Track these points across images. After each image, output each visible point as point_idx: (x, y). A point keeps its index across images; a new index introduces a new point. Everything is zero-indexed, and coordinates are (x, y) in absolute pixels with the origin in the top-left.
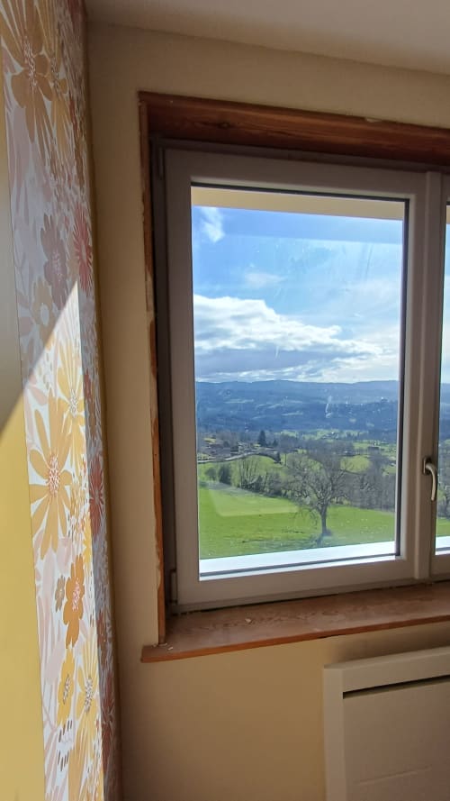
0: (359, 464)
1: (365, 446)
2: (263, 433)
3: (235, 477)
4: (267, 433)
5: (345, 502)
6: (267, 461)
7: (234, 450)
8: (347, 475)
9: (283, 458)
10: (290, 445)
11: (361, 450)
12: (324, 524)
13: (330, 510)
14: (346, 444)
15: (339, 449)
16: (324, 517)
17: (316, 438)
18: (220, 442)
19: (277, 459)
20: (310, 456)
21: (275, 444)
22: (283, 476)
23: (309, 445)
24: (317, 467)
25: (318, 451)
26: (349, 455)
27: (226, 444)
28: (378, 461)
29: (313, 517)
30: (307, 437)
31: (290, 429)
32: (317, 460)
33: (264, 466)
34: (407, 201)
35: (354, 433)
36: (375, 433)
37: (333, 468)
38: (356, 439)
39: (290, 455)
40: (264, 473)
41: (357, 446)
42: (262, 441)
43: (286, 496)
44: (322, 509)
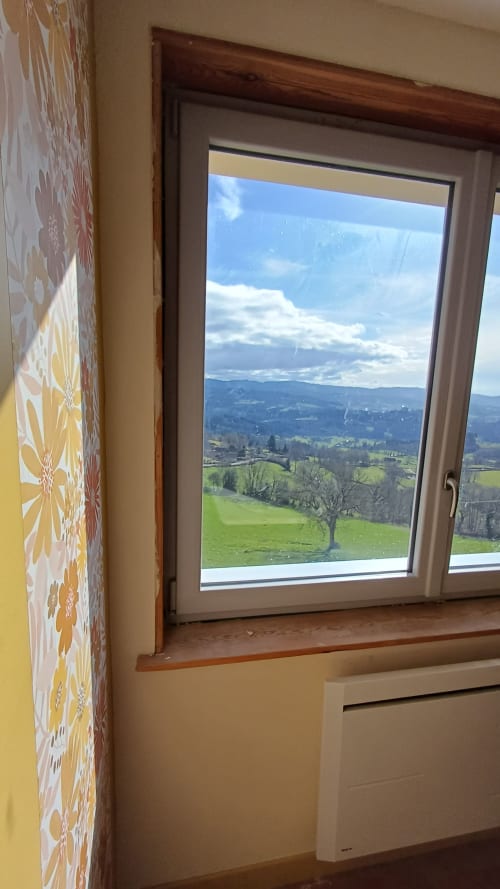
0: (373, 475)
1: (381, 456)
2: (272, 438)
3: (240, 484)
4: (277, 439)
5: (356, 515)
6: (277, 468)
7: (241, 454)
8: (360, 486)
9: (293, 465)
10: (300, 452)
11: (377, 461)
12: (332, 538)
13: (339, 523)
14: (361, 453)
15: (353, 458)
16: (333, 529)
17: (330, 446)
18: (226, 446)
19: (287, 467)
20: (322, 465)
21: (285, 450)
22: (292, 485)
23: (322, 453)
24: (328, 477)
25: (331, 460)
26: (365, 465)
27: (232, 448)
28: (394, 473)
29: (323, 529)
30: (320, 444)
31: (303, 435)
32: (328, 468)
33: (272, 473)
34: (452, 185)
35: (371, 443)
36: (392, 444)
37: (345, 478)
38: (371, 449)
39: (300, 463)
40: (271, 481)
41: (372, 456)
42: (272, 446)
43: (293, 506)
44: (331, 521)
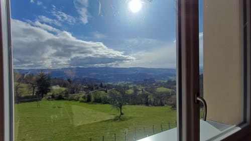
0: (131, 91)
1: (132, 86)
2: (101, 84)
3: (93, 99)
4: (103, 84)
5: (127, 104)
6: (103, 92)
7: (92, 89)
8: (128, 95)
9: (108, 91)
10: (109, 87)
11: (131, 88)
12: (121, 111)
13: (123, 107)
14: (127, 86)
15: (125, 87)
16: (121, 109)
17: (118, 84)
18: (87, 87)
19: (106, 91)
20: (116, 90)
21: (106, 87)
22: (108, 97)
23: (116, 87)
24: (118, 93)
25: (118, 88)
26: (128, 89)
27: (89, 88)
28: (136, 90)
29: (118, 110)
30: (115, 84)
31: (109, 82)
32: (118, 91)
33: (102, 94)
35: (129, 82)
36: (135, 83)
37: (123, 93)
38: (130, 84)
39: (110, 90)
40: (102, 96)
41: (130, 86)
42: (101, 86)
43: (109, 103)
44: (120, 106)
